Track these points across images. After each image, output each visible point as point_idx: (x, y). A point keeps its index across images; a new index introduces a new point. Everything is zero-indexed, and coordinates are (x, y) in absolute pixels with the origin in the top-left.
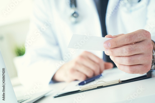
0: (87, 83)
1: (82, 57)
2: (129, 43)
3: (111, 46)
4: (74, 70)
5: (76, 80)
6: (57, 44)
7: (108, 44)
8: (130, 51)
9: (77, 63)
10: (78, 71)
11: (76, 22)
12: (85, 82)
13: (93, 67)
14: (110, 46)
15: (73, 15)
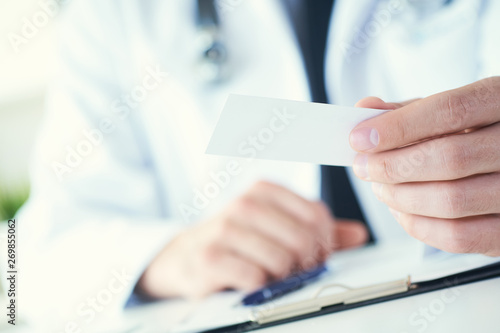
0: (275, 296)
1: (251, 201)
2: (455, 127)
3: (383, 141)
4: (219, 252)
5: (228, 289)
6: (147, 164)
7: (370, 131)
8: (461, 158)
9: (231, 224)
10: (234, 253)
11: (219, 82)
12: (267, 294)
13: (291, 238)
14: (375, 141)
15: (207, 53)
